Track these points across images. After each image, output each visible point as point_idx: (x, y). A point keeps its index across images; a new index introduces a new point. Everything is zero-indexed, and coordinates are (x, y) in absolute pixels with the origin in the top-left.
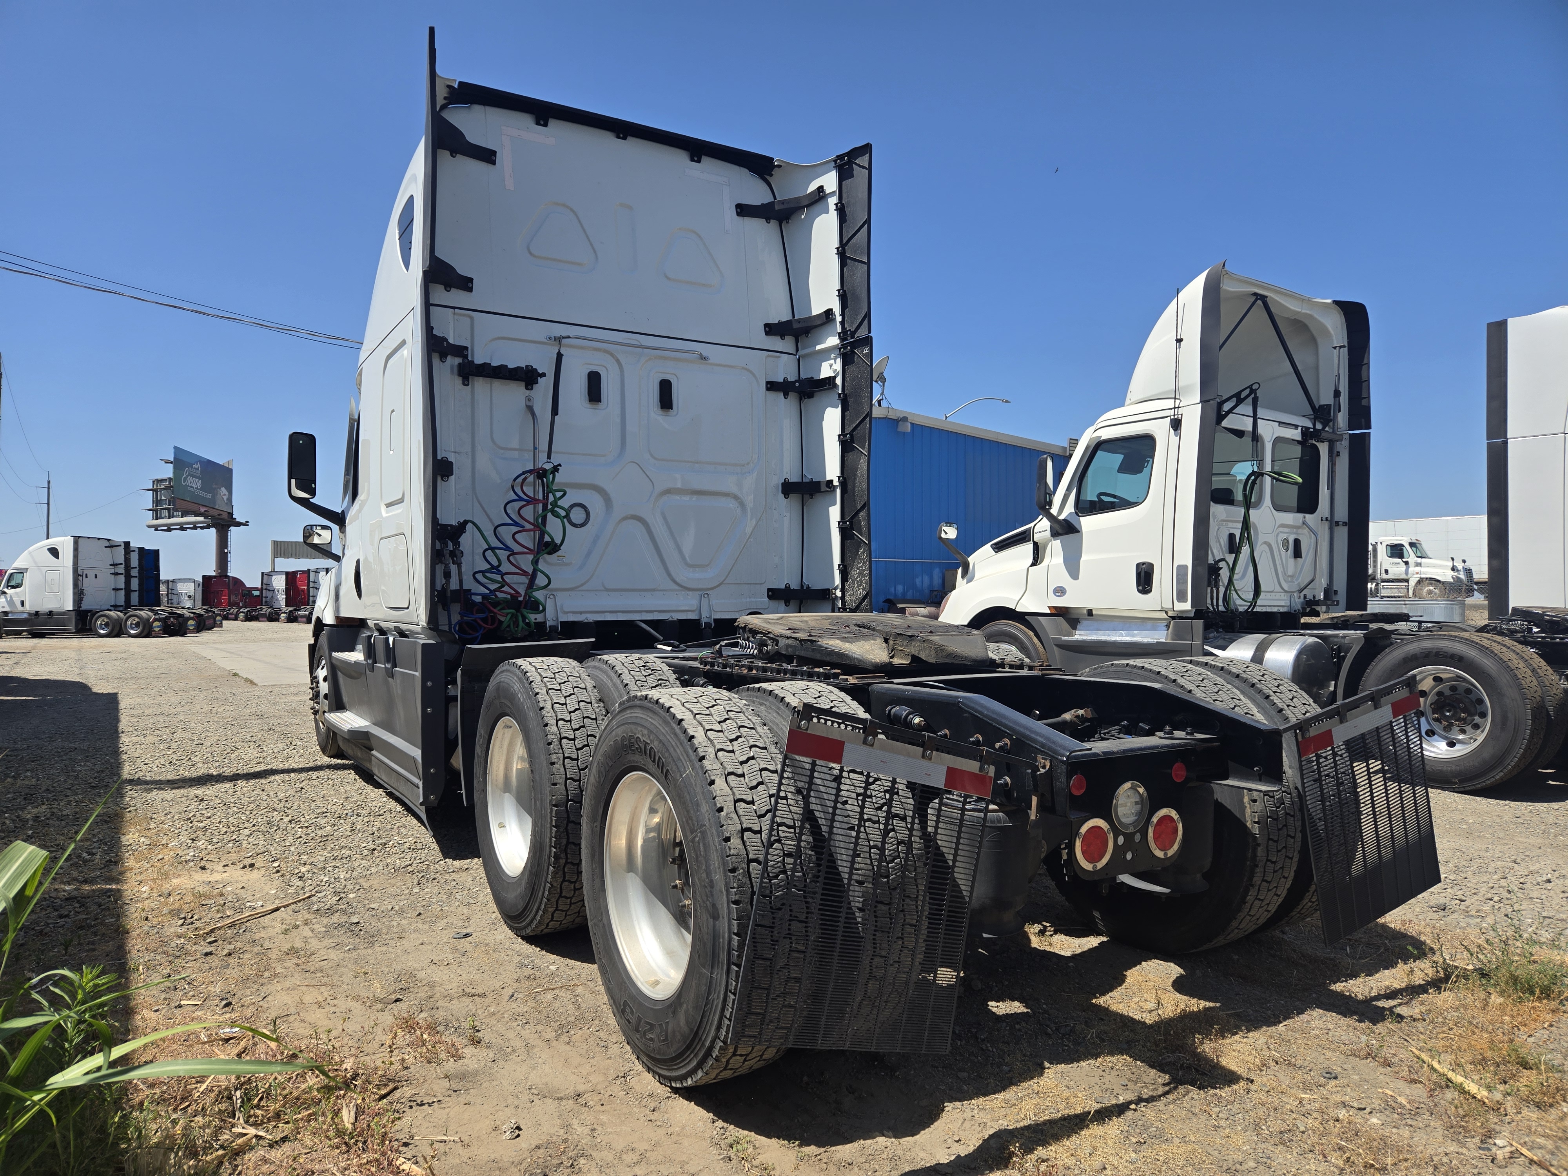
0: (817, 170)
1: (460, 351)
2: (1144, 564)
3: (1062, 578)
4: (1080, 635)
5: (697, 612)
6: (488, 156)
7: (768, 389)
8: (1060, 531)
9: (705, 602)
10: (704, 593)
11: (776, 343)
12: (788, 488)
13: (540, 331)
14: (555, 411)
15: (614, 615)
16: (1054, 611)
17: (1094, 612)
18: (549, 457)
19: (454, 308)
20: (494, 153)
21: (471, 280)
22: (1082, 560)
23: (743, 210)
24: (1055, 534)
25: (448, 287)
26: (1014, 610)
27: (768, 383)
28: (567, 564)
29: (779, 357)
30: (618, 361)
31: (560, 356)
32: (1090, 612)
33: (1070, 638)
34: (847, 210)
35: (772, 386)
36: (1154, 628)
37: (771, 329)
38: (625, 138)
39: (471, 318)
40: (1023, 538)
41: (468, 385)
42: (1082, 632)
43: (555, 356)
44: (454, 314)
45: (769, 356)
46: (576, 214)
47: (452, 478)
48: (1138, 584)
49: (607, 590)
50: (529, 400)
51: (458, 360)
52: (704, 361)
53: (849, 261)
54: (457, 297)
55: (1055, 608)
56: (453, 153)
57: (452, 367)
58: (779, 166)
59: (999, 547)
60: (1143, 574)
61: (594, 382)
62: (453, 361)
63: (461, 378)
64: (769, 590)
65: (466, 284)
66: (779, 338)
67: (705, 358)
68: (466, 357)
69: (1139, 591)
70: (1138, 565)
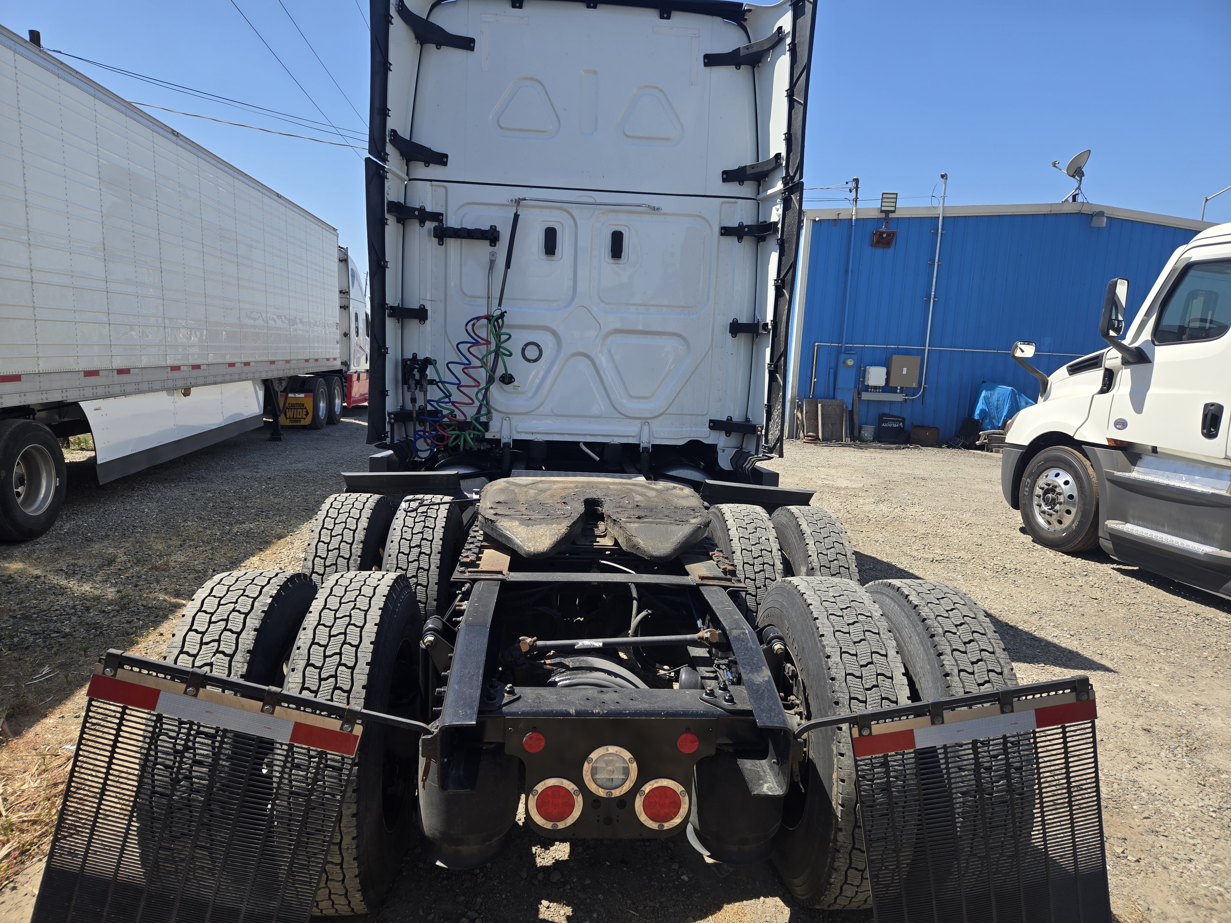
0: (778, 10)
1: (437, 217)
2: (1212, 405)
3: (1126, 411)
4: (1138, 474)
5: (638, 438)
6: (467, 44)
7: (722, 234)
8: (1131, 360)
9: (646, 429)
10: (646, 421)
11: (733, 189)
12: (736, 328)
13: (505, 195)
14: (508, 266)
15: (562, 436)
16: (1112, 444)
17: (1158, 450)
18: (500, 305)
19: (431, 181)
20: (472, 40)
21: (446, 156)
22: (1149, 393)
23: (711, 60)
24: (1125, 363)
25: (427, 163)
26: (1072, 438)
27: (722, 228)
28: (522, 393)
29: (736, 203)
30: (572, 216)
31: (516, 216)
32: (1154, 450)
33: (1127, 475)
34: (798, 50)
35: (726, 231)
36: (1218, 477)
37: (729, 176)
38: (595, 7)
39: (445, 187)
40: (1095, 363)
41: (442, 245)
42: (1141, 469)
43: (513, 216)
44: (432, 186)
45: (723, 203)
46: (542, 84)
47: (427, 322)
48: (1204, 427)
49: (556, 415)
50: (493, 255)
51: (434, 224)
52: (656, 212)
53: (796, 103)
54: (435, 171)
55: (1115, 441)
56: (439, 45)
57: (429, 230)
58: (750, 10)
59: (1073, 370)
60: (1209, 416)
61: (551, 236)
62: (430, 225)
63: (437, 239)
64: (711, 421)
65: (441, 159)
66: (737, 183)
67: (658, 209)
68: (441, 221)
69: (1204, 435)
70: (1206, 406)
